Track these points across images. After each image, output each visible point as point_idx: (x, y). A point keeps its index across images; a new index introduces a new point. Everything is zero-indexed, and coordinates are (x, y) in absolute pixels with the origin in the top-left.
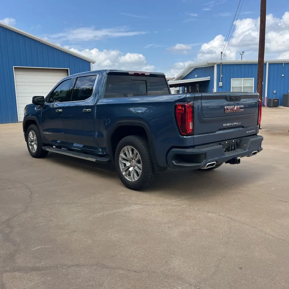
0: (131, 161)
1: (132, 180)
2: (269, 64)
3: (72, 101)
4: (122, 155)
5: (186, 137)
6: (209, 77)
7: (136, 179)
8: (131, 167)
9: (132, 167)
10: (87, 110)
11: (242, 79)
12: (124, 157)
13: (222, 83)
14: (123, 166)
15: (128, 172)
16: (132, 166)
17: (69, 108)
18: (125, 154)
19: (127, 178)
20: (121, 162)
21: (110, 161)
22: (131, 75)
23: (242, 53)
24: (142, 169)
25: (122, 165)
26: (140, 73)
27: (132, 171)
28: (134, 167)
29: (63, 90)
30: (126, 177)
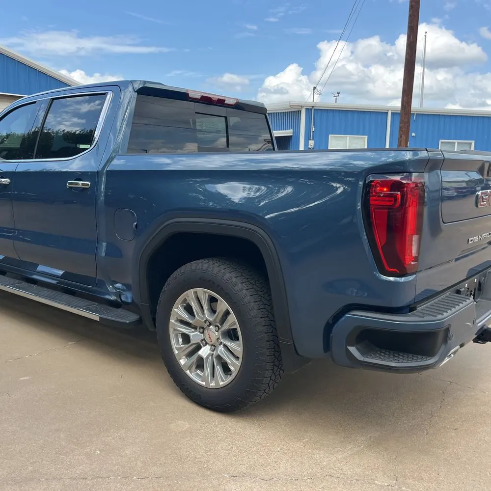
0: (204, 329)
1: (207, 382)
2: (392, 113)
3: (35, 158)
4: (178, 311)
5: (398, 279)
6: (291, 130)
7: (221, 383)
8: (204, 346)
9: (208, 347)
10: (77, 184)
11: (348, 138)
12: (186, 316)
13: (313, 141)
14: (181, 340)
15: (194, 358)
16: (206, 343)
17: (26, 174)
18: (189, 309)
19: (193, 375)
20: (175, 330)
21: (140, 321)
22: (195, 100)
23: (337, 95)
24: (241, 357)
25: (177, 336)
26: (215, 98)
27: (207, 357)
28: (214, 347)
29: (14, 134)
30: (188, 372)
